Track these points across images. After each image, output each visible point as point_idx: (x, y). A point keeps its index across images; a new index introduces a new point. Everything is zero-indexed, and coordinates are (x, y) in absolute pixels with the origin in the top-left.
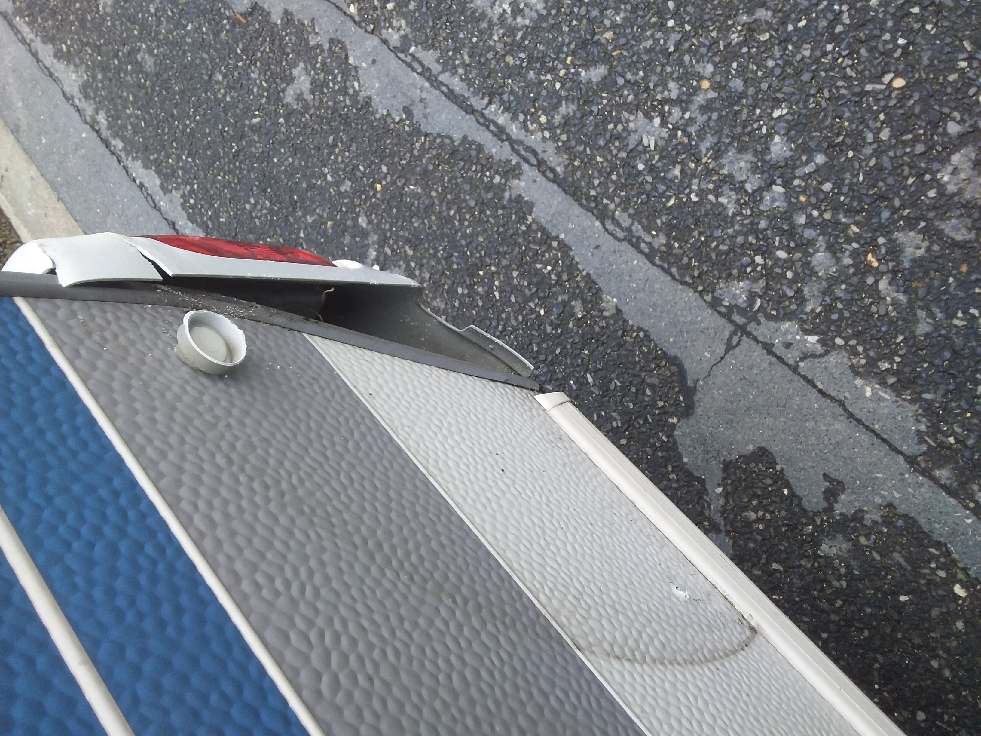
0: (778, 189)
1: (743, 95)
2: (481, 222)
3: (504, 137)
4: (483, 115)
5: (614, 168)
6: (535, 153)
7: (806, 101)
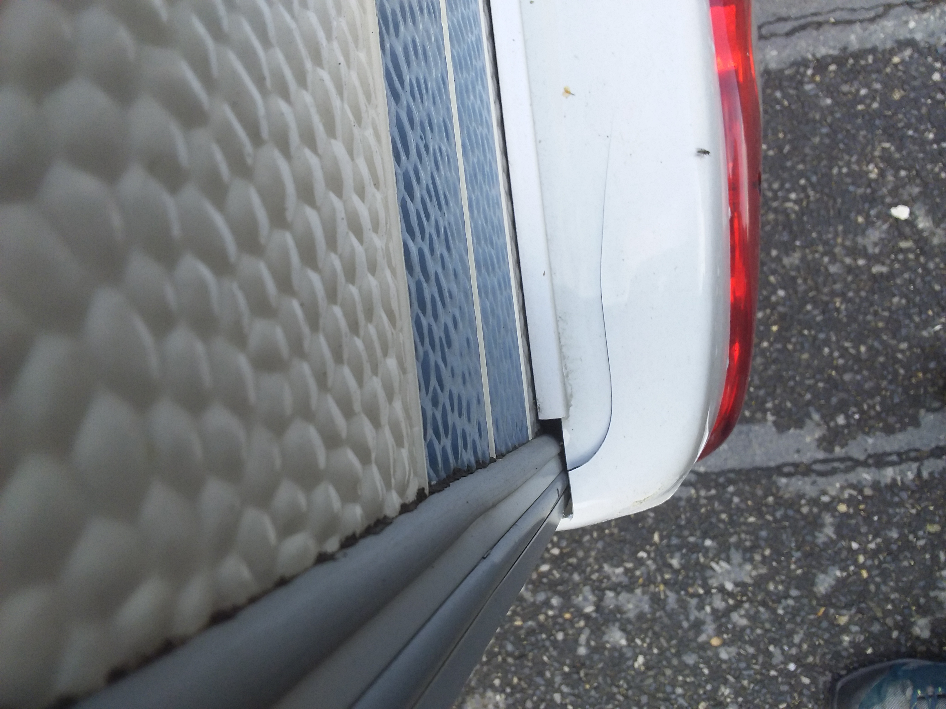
0: (589, 609)
1: (678, 655)
2: (820, 370)
3: (871, 461)
4: (916, 459)
5: (732, 522)
6: (821, 474)
7: (628, 683)
